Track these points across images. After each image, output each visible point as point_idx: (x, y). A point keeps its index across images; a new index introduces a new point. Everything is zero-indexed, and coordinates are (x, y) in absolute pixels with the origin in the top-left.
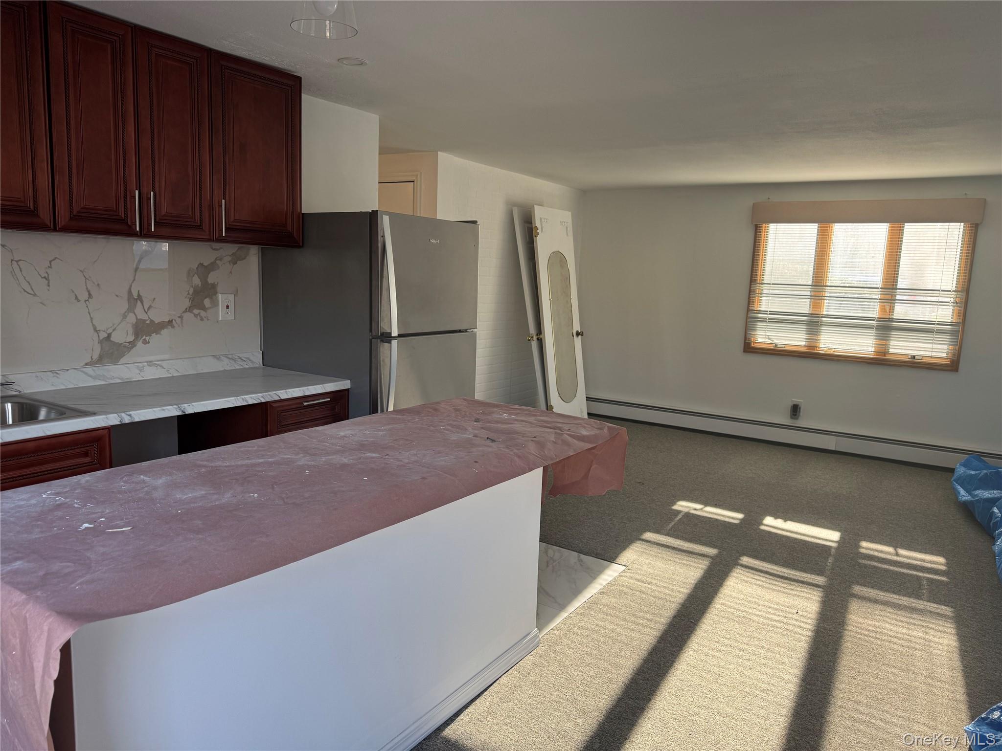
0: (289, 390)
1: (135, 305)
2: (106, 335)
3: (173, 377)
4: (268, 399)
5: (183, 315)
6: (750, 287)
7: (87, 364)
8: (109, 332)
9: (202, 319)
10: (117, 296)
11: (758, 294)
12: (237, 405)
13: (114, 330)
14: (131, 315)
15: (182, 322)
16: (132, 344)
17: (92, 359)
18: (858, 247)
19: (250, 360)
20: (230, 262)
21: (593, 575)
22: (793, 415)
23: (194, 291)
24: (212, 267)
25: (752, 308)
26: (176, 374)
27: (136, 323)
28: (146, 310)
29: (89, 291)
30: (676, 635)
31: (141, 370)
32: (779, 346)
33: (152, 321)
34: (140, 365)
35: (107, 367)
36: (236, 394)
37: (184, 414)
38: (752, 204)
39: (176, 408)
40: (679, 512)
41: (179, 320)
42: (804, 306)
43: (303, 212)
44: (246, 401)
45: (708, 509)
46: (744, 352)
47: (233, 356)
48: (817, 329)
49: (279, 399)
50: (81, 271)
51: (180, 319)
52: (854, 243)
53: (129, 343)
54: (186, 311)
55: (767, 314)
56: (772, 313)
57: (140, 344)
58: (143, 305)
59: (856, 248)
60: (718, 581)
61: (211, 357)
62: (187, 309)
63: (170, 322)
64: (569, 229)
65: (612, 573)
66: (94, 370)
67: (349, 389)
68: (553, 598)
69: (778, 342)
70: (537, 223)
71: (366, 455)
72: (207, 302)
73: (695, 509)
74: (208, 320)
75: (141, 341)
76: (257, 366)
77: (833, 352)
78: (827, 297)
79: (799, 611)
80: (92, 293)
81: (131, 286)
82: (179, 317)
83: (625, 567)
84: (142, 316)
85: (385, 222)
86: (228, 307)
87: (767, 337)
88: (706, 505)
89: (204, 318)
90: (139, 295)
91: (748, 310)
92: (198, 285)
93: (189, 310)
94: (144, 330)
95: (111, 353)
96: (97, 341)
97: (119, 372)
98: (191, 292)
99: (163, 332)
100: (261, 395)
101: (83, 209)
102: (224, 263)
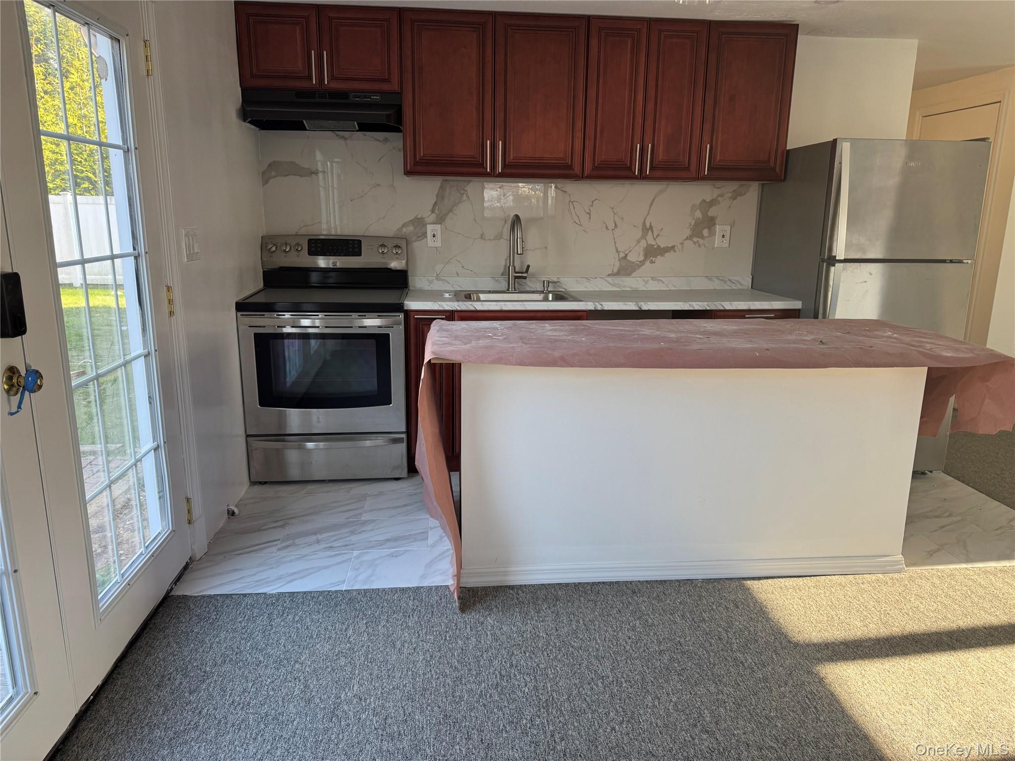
0: (734, 303)
1: (647, 234)
2: (624, 255)
3: (670, 290)
4: (713, 308)
7: (609, 275)
8: (626, 253)
9: (699, 246)
10: (634, 226)
13: (630, 252)
14: (643, 241)
15: (682, 248)
16: (642, 263)
17: (613, 271)
19: (739, 283)
23: (695, 222)
24: (713, 203)
26: (672, 288)
27: (647, 247)
28: (655, 237)
29: (615, 223)
31: (646, 282)
33: (659, 246)
34: (646, 279)
35: (623, 278)
37: (639, 309)
39: (635, 305)
41: (680, 246)
44: (693, 307)
47: (724, 278)
49: (723, 309)
50: (611, 208)
53: (640, 262)
54: (687, 239)
57: (648, 263)
58: (653, 233)
61: (703, 278)
62: (688, 237)
63: (673, 247)
66: (613, 280)
67: (799, 310)
72: (706, 232)
74: (705, 246)
75: (649, 261)
76: (746, 288)
80: (617, 224)
81: (645, 219)
82: (680, 244)
84: (651, 241)
86: (723, 236)
89: (701, 244)
90: (651, 226)
92: (699, 218)
93: (690, 238)
94: (652, 252)
95: (626, 268)
96: (617, 259)
97: (630, 283)
98: (693, 224)
99: (666, 255)
100: (707, 303)
101: (602, 161)
102: (724, 199)
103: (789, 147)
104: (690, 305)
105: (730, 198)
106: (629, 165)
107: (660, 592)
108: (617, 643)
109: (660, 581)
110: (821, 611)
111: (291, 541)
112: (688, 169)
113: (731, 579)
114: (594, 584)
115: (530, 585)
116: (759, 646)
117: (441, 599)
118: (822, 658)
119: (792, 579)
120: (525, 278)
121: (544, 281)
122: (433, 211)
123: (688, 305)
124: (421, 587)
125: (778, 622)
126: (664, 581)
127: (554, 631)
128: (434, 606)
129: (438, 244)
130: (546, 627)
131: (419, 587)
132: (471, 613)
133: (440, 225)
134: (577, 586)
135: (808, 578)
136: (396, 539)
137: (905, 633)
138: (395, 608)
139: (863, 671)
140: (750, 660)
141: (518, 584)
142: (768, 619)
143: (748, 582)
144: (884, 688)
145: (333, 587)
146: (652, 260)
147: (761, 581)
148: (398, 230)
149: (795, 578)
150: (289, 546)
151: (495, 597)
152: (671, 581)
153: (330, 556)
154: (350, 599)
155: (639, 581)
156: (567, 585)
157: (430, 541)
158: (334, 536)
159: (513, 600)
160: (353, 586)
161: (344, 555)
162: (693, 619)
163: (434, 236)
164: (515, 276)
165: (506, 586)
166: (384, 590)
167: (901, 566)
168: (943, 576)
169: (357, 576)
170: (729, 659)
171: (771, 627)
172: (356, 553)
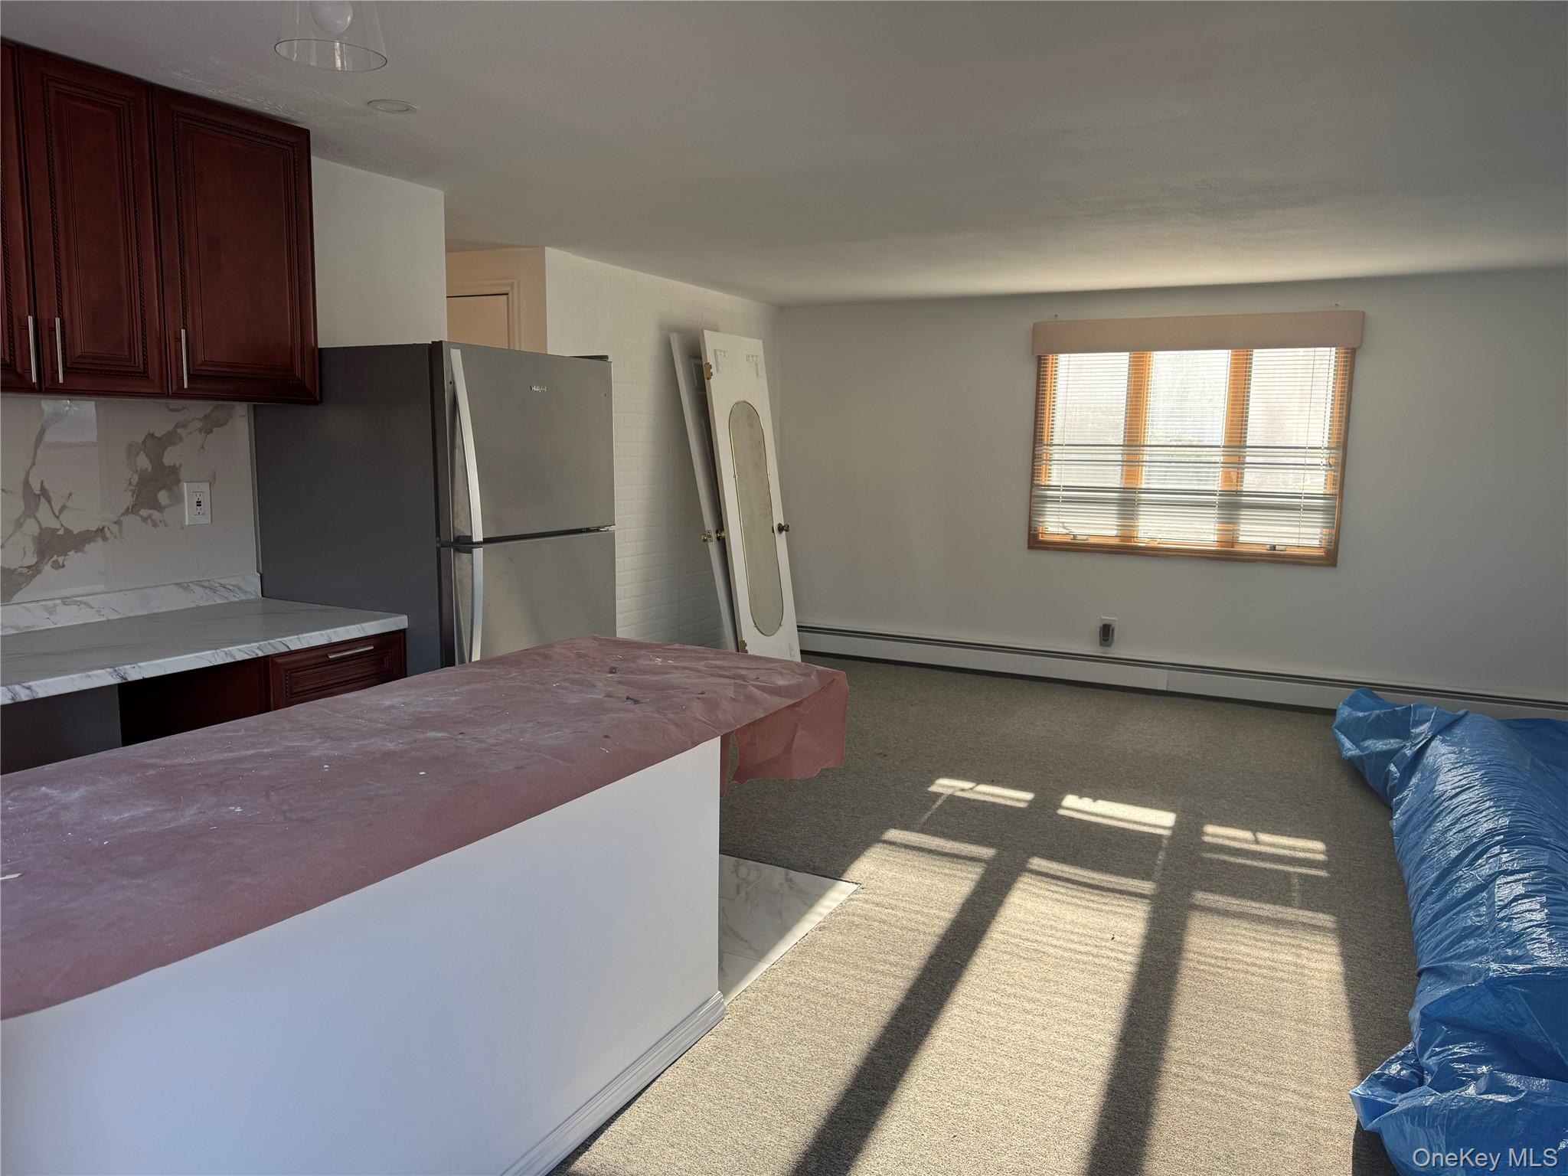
0: (304, 635)
1: (36, 507)
3: (108, 620)
4: (270, 651)
5: (121, 518)
6: (1034, 451)
9: (155, 525)
11: (1047, 460)
12: (216, 664)
14: (31, 522)
15: (120, 530)
16: (34, 570)
18: (1188, 386)
19: (240, 589)
20: (200, 430)
21: (809, 901)
22: (1104, 640)
23: (139, 479)
24: (170, 439)
25: (1038, 482)
26: (114, 616)
27: (40, 534)
28: (57, 513)
30: (934, 984)
31: (52, 611)
32: (1079, 537)
33: (67, 531)
34: (50, 603)
36: (215, 646)
37: (124, 681)
38: (1032, 326)
39: (110, 673)
40: (938, 795)
41: (115, 528)
42: (1114, 478)
43: (319, 347)
44: (232, 656)
45: (983, 788)
46: (1029, 548)
47: (212, 583)
48: (1133, 511)
49: (288, 650)
51: (116, 526)
52: (1183, 379)
53: (28, 567)
54: (127, 512)
55: (1059, 490)
56: (1067, 488)
57: (47, 569)
58: (51, 505)
59: (1185, 388)
60: (995, 898)
61: (173, 586)
62: (128, 508)
63: (100, 531)
64: (759, 366)
65: (838, 895)
67: (405, 629)
68: (746, 941)
69: (1076, 531)
70: (710, 358)
71: (425, 735)
72: (163, 497)
73: (963, 790)
74: (166, 525)
75: (49, 564)
76: (252, 597)
77: (1159, 543)
78: (1146, 462)
79: (1115, 936)
81: (28, 474)
82: (115, 523)
83: (856, 886)
84: (48, 521)
85: (455, 359)
86: (199, 504)
87: (1061, 525)
88: (979, 782)
89: (158, 522)
90: (43, 489)
91: (1033, 485)
93: (132, 510)
94: (53, 546)
98: (135, 481)
99: (88, 547)
102: (190, 433)
103: (323, 343)
104: (226, 653)
112: (142, 374)
146: (55, 561)
167: (722, 1008)
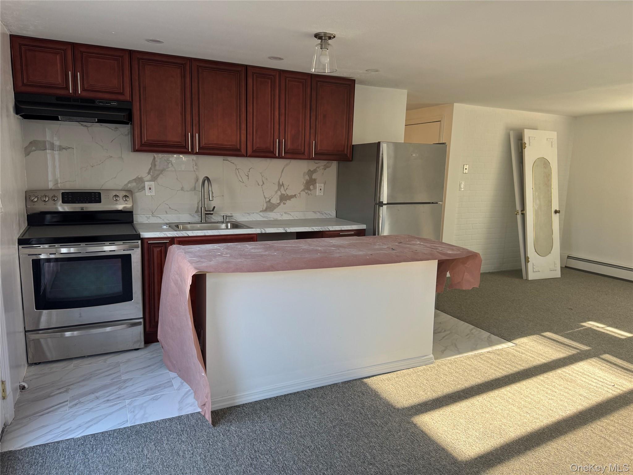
0: (334, 227)
1: (281, 188)
2: (269, 200)
3: (295, 219)
4: (324, 230)
7: (261, 211)
8: (270, 198)
9: (309, 195)
10: (274, 183)
14: (279, 192)
15: (300, 196)
16: (279, 204)
17: (263, 209)
24: (315, 171)
27: (281, 195)
28: (285, 190)
29: (263, 181)
30: (517, 377)
31: (282, 215)
33: (287, 195)
34: (282, 213)
35: (269, 213)
37: (286, 232)
39: (283, 229)
40: (584, 326)
41: (299, 195)
47: (322, 212)
49: (329, 230)
50: (261, 173)
53: (278, 203)
54: (302, 191)
57: (282, 204)
58: (284, 187)
61: (312, 212)
63: (295, 195)
64: (553, 143)
65: (504, 345)
66: (263, 214)
67: (365, 229)
68: (458, 348)
70: (526, 140)
72: (311, 187)
73: (597, 327)
74: (311, 195)
75: (282, 203)
76: (334, 217)
81: (279, 179)
82: (299, 193)
83: (515, 345)
84: (283, 192)
85: (384, 146)
86: (321, 190)
88: (609, 326)
90: (282, 183)
92: (308, 179)
93: (303, 190)
94: (284, 198)
95: (270, 207)
96: (265, 202)
97: (273, 216)
98: (305, 182)
99: (292, 199)
100: (320, 227)
101: (257, 148)
102: (320, 170)
103: (354, 143)
104: (312, 228)
105: (323, 169)
106: (272, 150)
107: (322, 394)
108: (310, 427)
109: (320, 387)
110: (404, 390)
111: (77, 401)
112: (304, 153)
113: (356, 380)
114: (285, 396)
115: (249, 403)
116: (381, 414)
117: (197, 421)
118: (412, 414)
119: (385, 375)
120: (212, 214)
121: (224, 216)
122: (149, 173)
123: (311, 229)
124: (181, 416)
125: (386, 399)
126: (322, 387)
127: (272, 427)
128: (195, 426)
129: (153, 194)
130: (267, 425)
131: (180, 416)
132: (219, 426)
133: (154, 182)
134: (276, 398)
135: (392, 373)
136: (152, 389)
137: (444, 394)
138: (169, 432)
139: (432, 417)
140: (379, 422)
141: (241, 404)
142: (381, 399)
143: (365, 380)
144: (443, 424)
145: (121, 426)
146: (284, 202)
147: (371, 378)
148: (125, 185)
149: (386, 374)
150: (77, 404)
151: (231, 414)
152: (326, 386)
153: (110, 406)
154: (136, 432)
155: (309, 389)
156: (270, 399)
157: (176, 386)
158: (107, 393)
159: (241, 413)
160: (135, 423)
161: (119, 404)
162: (344, 406)
163: (150, 189)
164: (205, 213)
165: (235, 406)
166: (157, 422)
167: (433, 360)
168: (451, 363)
169: (135, 416)
170: (369, 423)
171: (383, 402)
172: (127, 401)
